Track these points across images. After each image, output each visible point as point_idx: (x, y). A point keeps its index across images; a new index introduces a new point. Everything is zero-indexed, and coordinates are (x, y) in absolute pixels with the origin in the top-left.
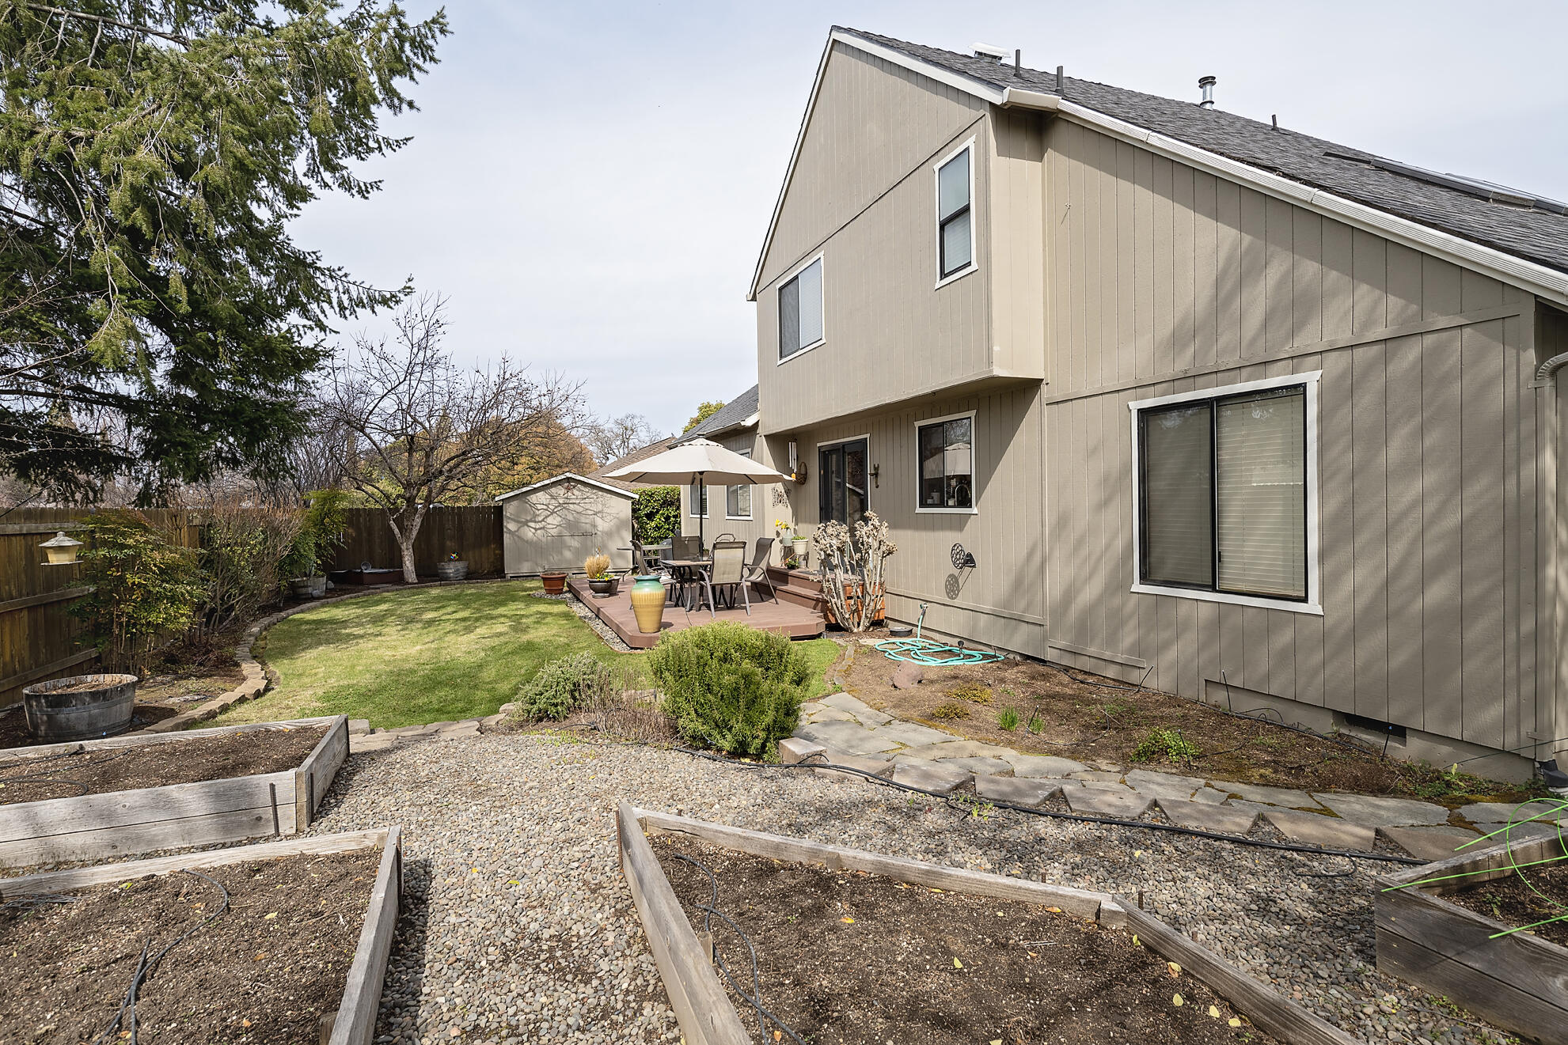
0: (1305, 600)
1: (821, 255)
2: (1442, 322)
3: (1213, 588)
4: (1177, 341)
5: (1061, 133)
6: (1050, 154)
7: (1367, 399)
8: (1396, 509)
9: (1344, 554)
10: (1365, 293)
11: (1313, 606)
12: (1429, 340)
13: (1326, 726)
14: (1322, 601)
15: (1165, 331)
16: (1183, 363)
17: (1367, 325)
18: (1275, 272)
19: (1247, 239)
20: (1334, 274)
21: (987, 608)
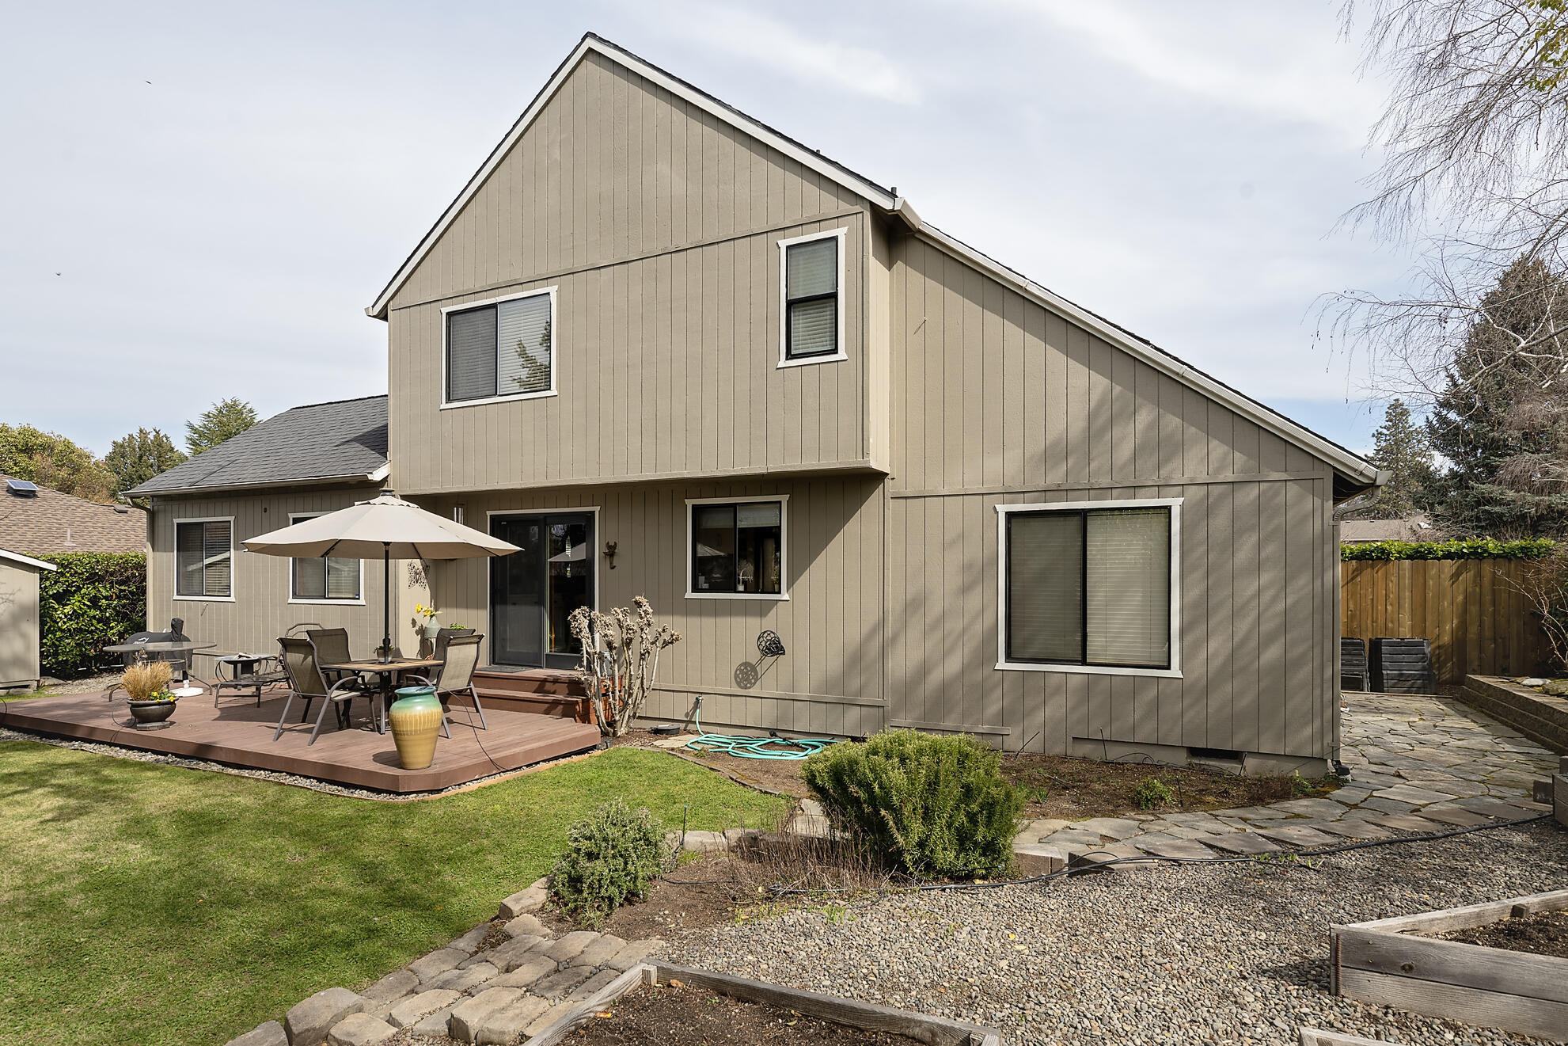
0: (1168, 667)
1: (553, 290)
2: (1275, 476)
3: (1084, 663)
4: (1048, 457)
5: (915, 250)
6: (899, 265)
7: (1221, 521)
8: (1239, 601)
9: (1200, 631)
10: (1218, 449)
11: (1175, 671)
12: (1263, 486)
13: (1181, 759)
14: (1182, 668)
15: (1036, 447)
16: (1056, 477)
17: (1218, 470)
18: (1145, 417)
19: (1117, 389)
20: (1193, 429)
21: (804, 694)
